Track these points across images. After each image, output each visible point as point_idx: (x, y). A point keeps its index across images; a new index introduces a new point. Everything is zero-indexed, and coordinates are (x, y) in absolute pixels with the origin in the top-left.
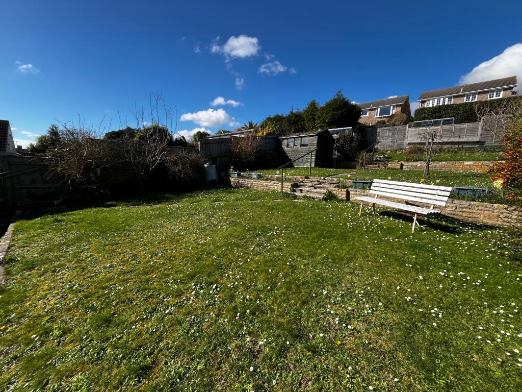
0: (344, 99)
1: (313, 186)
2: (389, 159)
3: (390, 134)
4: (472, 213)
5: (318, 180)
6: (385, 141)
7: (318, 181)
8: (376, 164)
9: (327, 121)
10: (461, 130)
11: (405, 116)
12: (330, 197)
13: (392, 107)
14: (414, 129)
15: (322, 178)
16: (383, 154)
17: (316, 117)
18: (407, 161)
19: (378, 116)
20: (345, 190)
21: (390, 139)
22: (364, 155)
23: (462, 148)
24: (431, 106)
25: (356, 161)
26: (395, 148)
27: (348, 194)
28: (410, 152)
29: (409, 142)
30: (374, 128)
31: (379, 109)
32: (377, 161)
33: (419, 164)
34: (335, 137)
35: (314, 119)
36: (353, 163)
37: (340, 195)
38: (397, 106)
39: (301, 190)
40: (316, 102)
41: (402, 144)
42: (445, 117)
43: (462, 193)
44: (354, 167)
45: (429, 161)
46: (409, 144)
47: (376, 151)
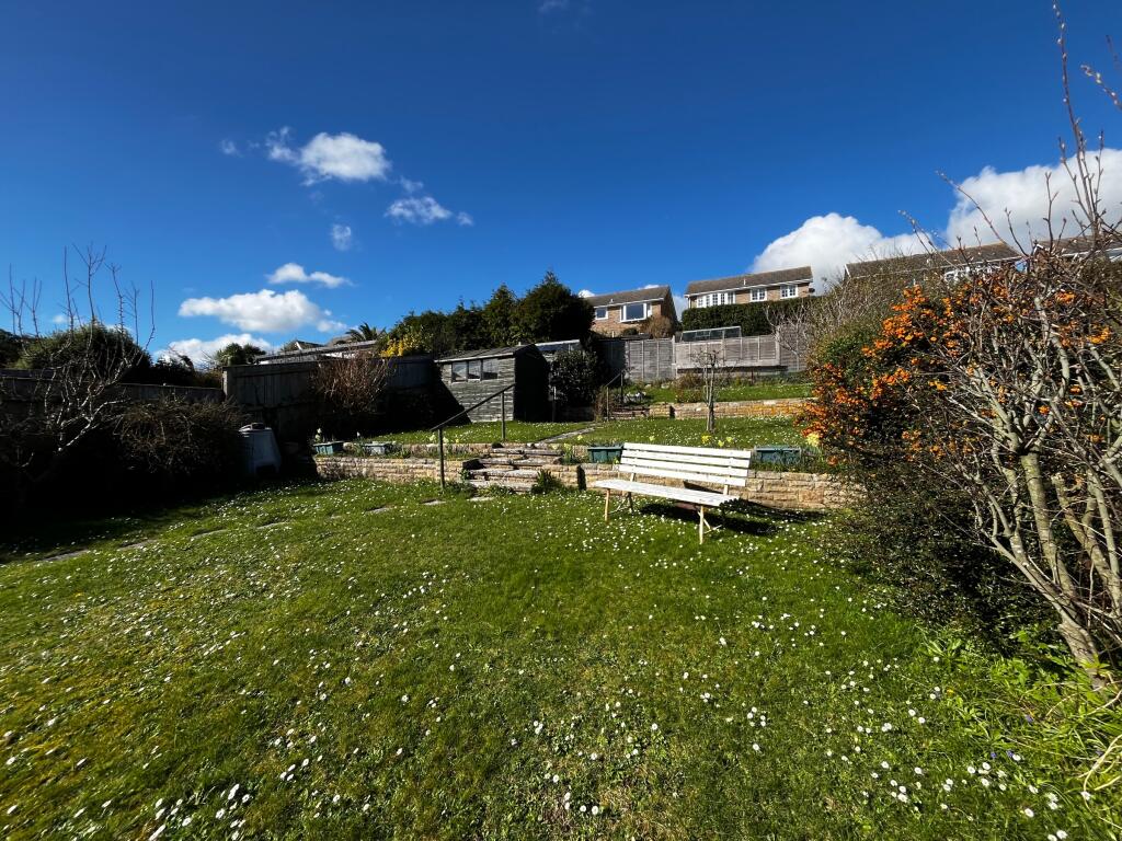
0: (561, 285)
1: (511, 464)
2: (649, 399)
3: (647, 353)
4: (786, 492)
5: (521, 449)
6: (639, 365)
7: (520, 452)
8: (629, 410)
9: (532, 327)
10: (753, 346)
11: (667, 322)
12: (547, 484)
13: (645, 305)
14: (684, 344)
15: (529, 445)
16: (640, 390)
17: (511, 319)
18: (679, 402)
19: (625, 320)
20: (575, 467)
21: (648, 363)
22: (606, 393)
23: (759, 377)
24: (704, 306)
25: (593, 405)
26: (658, 378)
27: (581, 475)
28: (683, 386)
29: (679, 367)
30: (618, 343)
31: (625, 308)
32: (630, 403)
33: (698, 407)
34: (550, 358)
35: (507, 324)
36: (589, 410)
37: (566, 480)
38: (654, 303)
39: (485, 474)
40: (509, 288)
41: (668, 371)
42: (728, 325)
43: (767, 458)
44: (591, 418)
45: (712, 402)
46: (680, 371)
47: (627, 383)
